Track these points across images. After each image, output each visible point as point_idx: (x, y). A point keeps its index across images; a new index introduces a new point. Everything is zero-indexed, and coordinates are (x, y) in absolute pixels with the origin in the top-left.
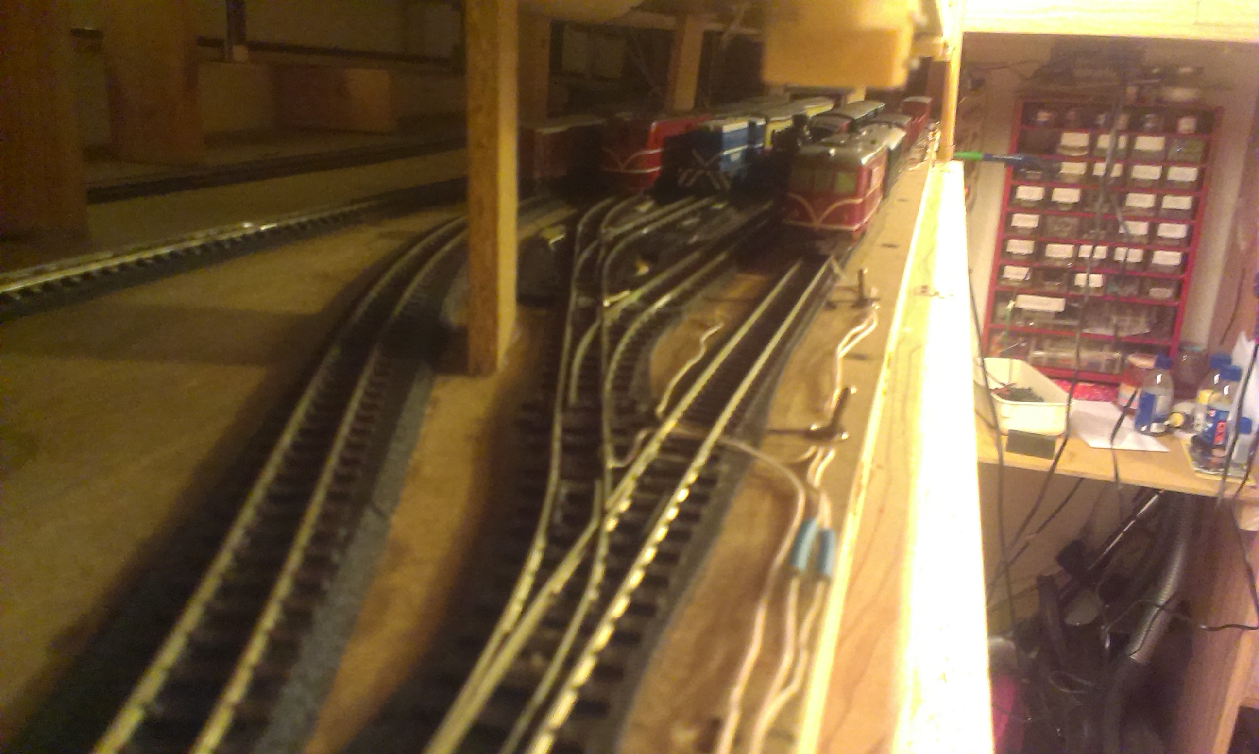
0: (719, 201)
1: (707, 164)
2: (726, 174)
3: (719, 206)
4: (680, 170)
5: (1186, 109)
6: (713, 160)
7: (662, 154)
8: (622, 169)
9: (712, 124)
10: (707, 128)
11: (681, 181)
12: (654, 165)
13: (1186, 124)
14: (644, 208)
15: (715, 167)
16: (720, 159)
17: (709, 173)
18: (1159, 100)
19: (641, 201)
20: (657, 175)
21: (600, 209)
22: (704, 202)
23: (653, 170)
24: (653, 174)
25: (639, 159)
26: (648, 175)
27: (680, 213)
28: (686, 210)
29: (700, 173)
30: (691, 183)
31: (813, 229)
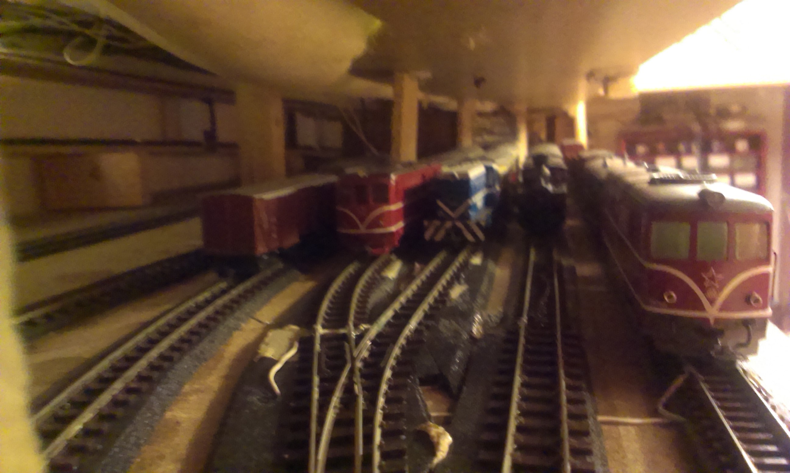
3: (476, 260)
5: (738, 136)
7: (404, 209)
8: (362, 229)
11: (428, 235)
12: (396, 221)
13: (742, 146)
14: (393, 272)
18: (718, 130)
20: (401, 232)
21: (343, 283)
22: (461, 258)
23: (397, 227)
24: (397, 232)
25: (381, 216)
26: (392, 234)
27: (443, 281)
28: (448, 276)
29: (448, 224)
30: (439, 237)
31: (706, 320)
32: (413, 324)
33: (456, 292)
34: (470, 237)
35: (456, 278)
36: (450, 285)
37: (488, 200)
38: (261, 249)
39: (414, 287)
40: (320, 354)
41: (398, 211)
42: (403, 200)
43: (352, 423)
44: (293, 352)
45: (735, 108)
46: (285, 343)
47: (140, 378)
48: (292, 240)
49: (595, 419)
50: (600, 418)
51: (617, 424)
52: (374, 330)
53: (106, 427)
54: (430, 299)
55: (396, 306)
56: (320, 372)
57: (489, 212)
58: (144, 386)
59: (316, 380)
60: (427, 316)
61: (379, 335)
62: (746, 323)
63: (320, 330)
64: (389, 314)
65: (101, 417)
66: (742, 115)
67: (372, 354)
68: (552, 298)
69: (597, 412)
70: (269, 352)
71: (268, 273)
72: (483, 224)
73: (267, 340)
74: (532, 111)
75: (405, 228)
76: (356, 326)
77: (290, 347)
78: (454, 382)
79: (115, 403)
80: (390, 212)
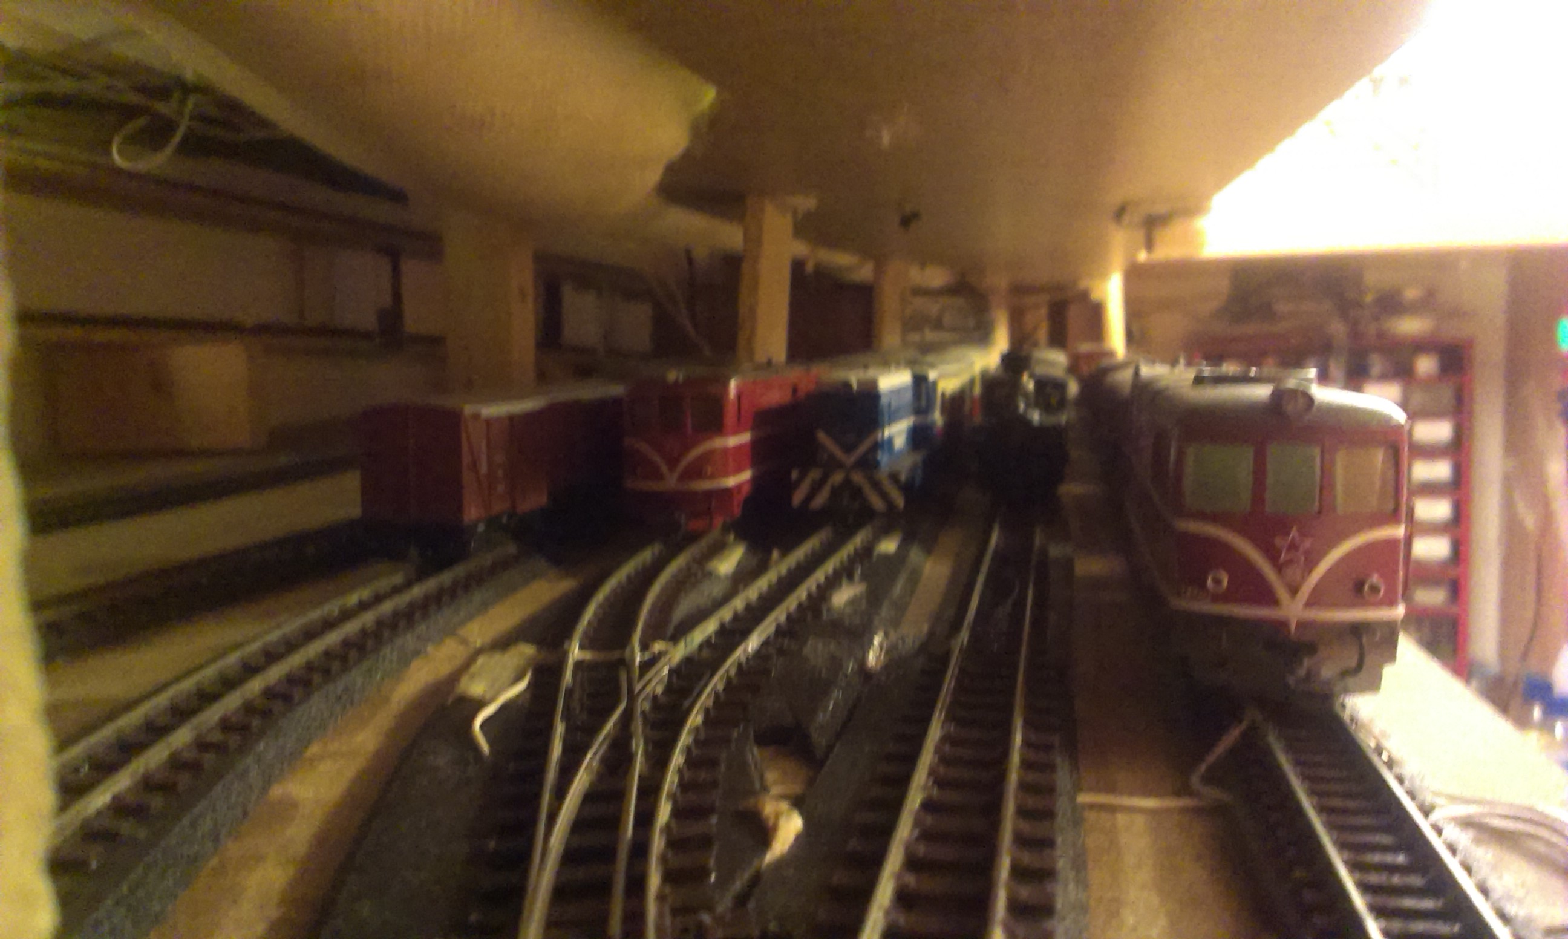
0: (885, 532)
1: (850, 459)
2: (894, 477)
3: (889, 546)
4: (794, 475)
5: (1420, 346)
6: (863, 448)
7: (754, 444)
8: (671, 482)
9: (854, 377)
10: (847, 385)
11: (798, 498)
12: (739, 470)
13: (1426, 365)
14: (727, 564)
15: (868, 464)
16: (877, 446)
17: (858, 478)
18: (1381, 335)
19: (718, 549)
20: (746, 490)
21: (629, 578)
22: (858, 540)
23: (739, 479)
24: (739, 487)
25: (707, 457)
26: (727, 492)
27: (819, 576)
28: (829, 566)
29: (837, 478)
30: (820, 500)
31: (1283, 624)
32: (753, 643)
33: (842, 597)
34: (877, 503)
35: (844, 573)
36: (832, 583)
37: (918, 436)
38: (472, 513)
39: (763, 584)
40: (570, 692)
41: (738, 448)
42: (753, 429)
43: (620, 796)
44: (522, 686)
45: (1411, 294)
46: (509, 674)
47: (225, 725)
48: (535, 500)
49: (1072, 799)
50: (1083, 798)
51: (1112, 809)
52: (678, 653)
53: (157, 802)
54: (791, 603)
55: (726, 614)
56: (567, 717)
57: (918, 457)
58: (234, 740)
59: (560, 728)
60: (780, 632)
61: (688, 661)
62: (1357, 630)
63: (575, 652)
64: (709, 628)
65: (148, 784)
66: (1427, 304)
67: (669, 689)
68: (1020, 604)
69: (1078, 788)
70: (476, 688)
71: (487, 559)
72: (903, 477)
73: (473, 669)
74: (1019, 290)
75: (755, 481)
76: (645, 647)
77: (518, 679)
78: (819, 740)
79: (176, 763)
80: (725, 451)
